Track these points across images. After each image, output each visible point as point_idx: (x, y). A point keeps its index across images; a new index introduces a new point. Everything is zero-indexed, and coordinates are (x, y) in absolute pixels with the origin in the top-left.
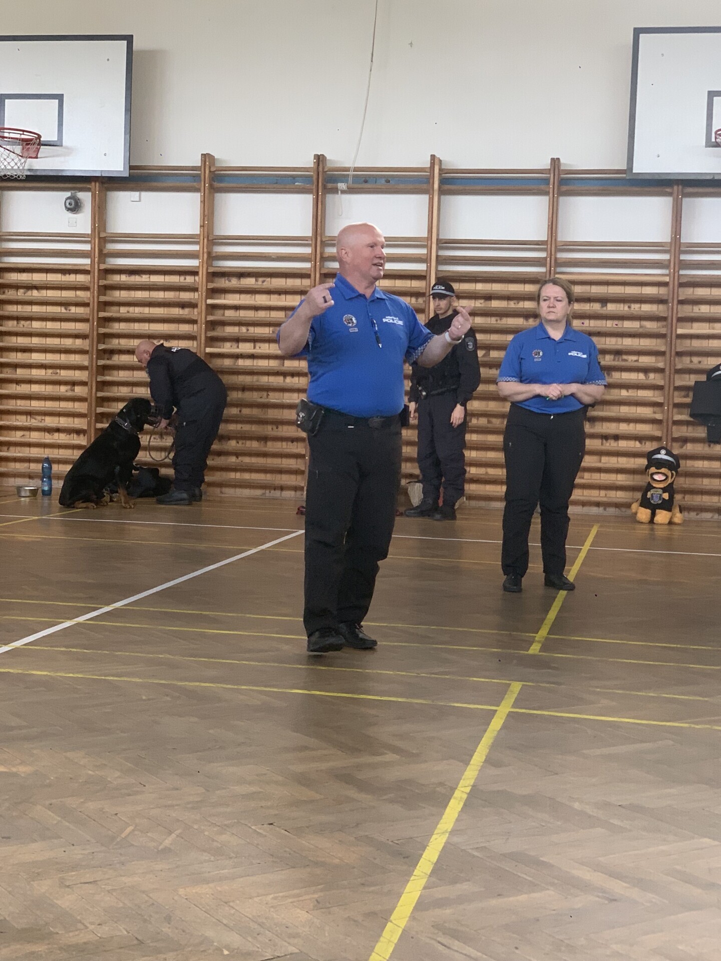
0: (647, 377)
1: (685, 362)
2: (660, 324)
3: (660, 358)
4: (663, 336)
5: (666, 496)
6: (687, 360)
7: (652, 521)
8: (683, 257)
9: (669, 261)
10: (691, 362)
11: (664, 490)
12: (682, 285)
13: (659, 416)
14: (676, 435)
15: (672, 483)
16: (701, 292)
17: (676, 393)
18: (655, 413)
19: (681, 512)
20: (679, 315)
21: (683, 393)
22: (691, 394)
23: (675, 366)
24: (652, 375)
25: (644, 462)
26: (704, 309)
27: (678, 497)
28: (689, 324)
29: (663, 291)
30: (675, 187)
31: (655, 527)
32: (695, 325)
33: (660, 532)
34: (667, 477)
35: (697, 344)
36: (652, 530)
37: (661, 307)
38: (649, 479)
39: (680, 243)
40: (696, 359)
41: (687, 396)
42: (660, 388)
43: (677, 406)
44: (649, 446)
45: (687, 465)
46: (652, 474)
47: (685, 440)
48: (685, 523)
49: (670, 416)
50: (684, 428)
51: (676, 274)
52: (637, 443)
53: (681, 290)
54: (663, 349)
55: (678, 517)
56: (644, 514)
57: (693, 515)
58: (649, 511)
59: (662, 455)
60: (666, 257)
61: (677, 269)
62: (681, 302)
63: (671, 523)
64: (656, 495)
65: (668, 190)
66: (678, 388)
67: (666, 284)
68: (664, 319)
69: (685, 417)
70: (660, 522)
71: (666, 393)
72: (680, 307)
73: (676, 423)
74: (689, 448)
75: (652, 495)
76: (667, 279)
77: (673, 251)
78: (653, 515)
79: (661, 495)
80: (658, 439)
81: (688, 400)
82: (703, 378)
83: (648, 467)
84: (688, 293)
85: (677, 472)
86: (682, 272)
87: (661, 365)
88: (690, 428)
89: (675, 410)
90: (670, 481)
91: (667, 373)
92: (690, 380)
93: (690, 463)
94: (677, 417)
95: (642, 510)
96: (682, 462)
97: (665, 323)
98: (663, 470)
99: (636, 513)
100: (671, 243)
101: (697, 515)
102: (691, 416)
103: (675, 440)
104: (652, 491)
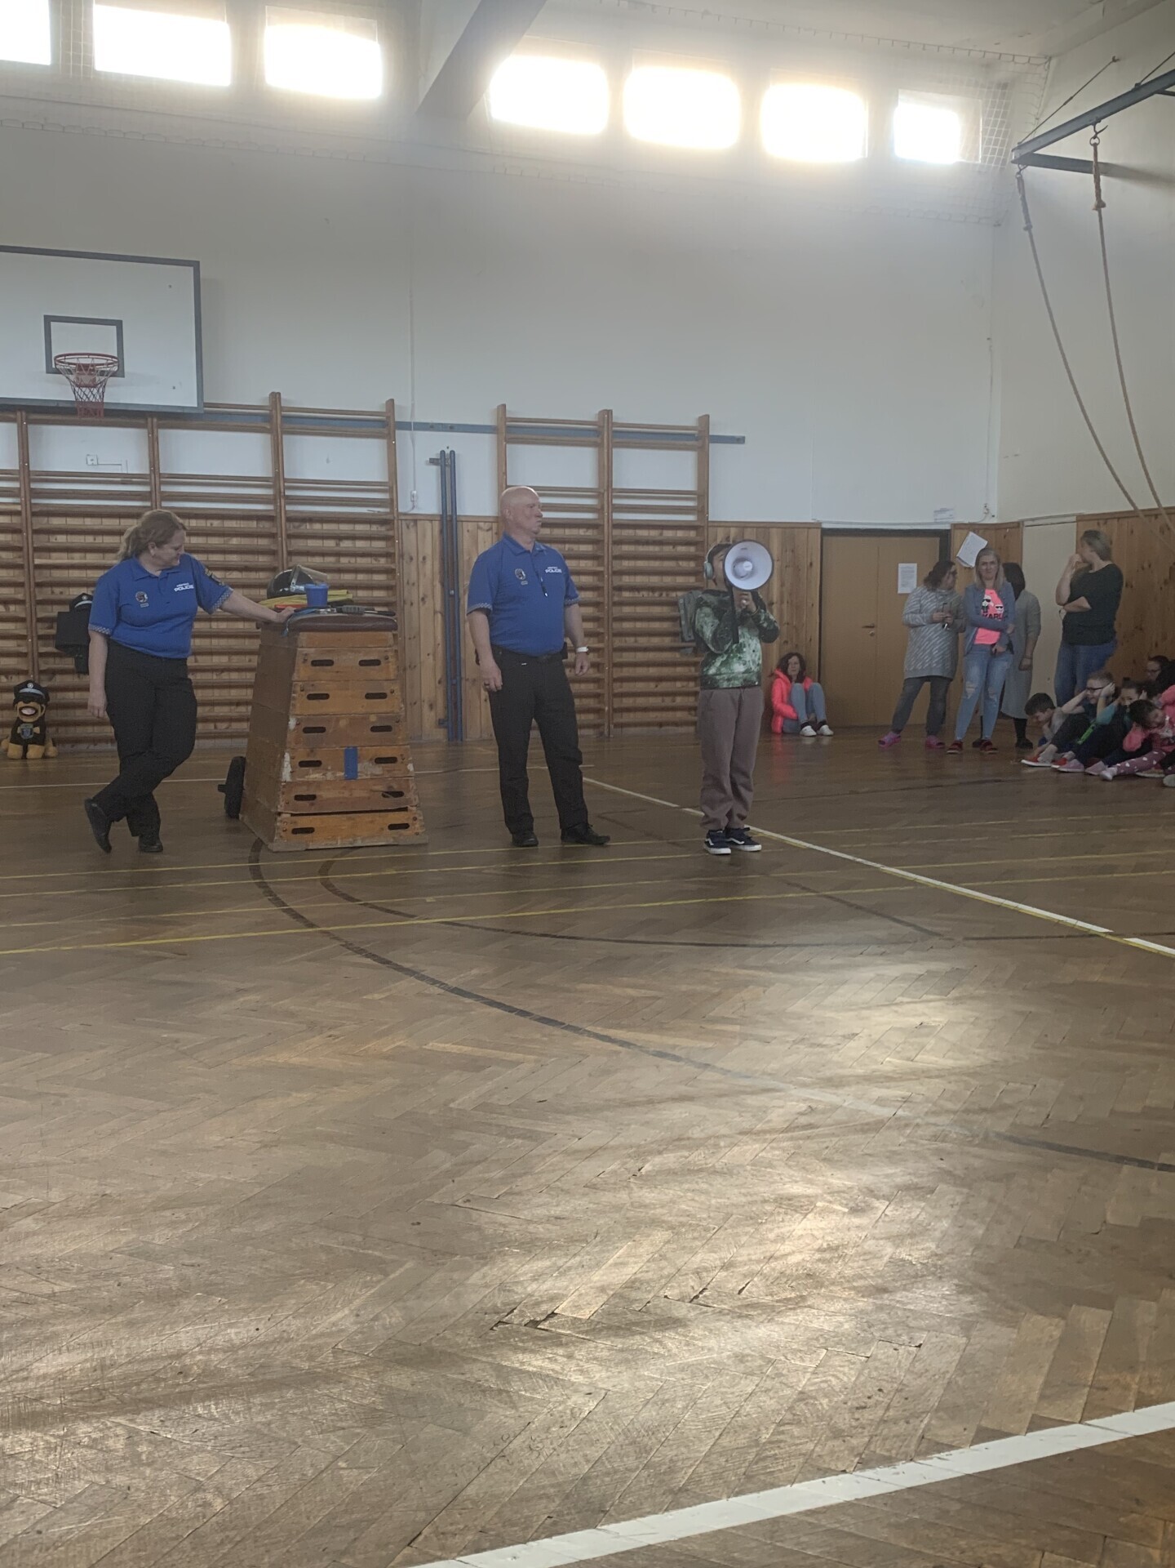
0: (8, 610)
1: (46, 593)
2: (15, 554)
3: (20, 589)
4: (20, 567)
5: (37, 730)
6: (48, 590)
7: (24, 757)
8: (33, 486)
9: (20, 489)
10: (53, 592)
11: (35, 724)
12: (34, 514)
13: (23, 649)
14: (43, 667)
15: (42, 718)
16: (57, 522)
17: (40, 625)
18: (19, 646)
20: (35, 545)
21: (47, 625)
22: (55, 625)
23: (35, 597)
24: (12, 608)
25: (11, 697)
26: (61, 539)
27: (51, 730)
28: (46, 554)
29: (16, 520)
30: (19, 414)
31: (28, 762)
32: (54, 555)
33: (33, 767)
34: (37, 711)
35: (58, 574)
36: (26, 765)
37: (15, 536)
38: (18, 714)
39: (29, 471)
40: (57, 590)
41: (51, 628)
42: (23, 620)
43: (40, 637)
44: (16, 680)
45: (56, 697)
46: (21, 709)
47: (53, 673)
48: (59, 755)
49: (35, 649)
50: (51, 660)
51: (28, 503)
52: (3, 677)
53: (35, 519)
54: (21, 579)
55: (52, 750)
56: (15, 750)
57: (68, 747)
58: (20, 747)
59: (30, 689)
60: (16, 485)
61: (28, 498)
62: (36, 532)
63: (45, 757)
64: (26, 731)
65: (12, 416)
66: (39, 620)
67: (18, 513)
68: (20, 549)
69: (51, 649)
70: (33, 757)
71: (29, 625)
72: (35, 536)
73: (41, 655)
74: (59, 680)
75: (22, 730)
76: (19, 508)
77: (22, 478)
78: (25, 750)
79: (32, 730)
80: (25, 673)
81: (53, 631)
82: (66, 609)
83: (16, 702)
84: (42, 523)
85: (46, 705)
86: (33, 501)
87: (20, 596)
88: (58, 660)
89: (40, 642)
90: (40, 714)
91: (28, 605)
92: (54, 611)
93: (60, 695)
94: (43, 650)
95: (12, 746)
96: (51, 695)
97: (20, 554)
98: (32, 704)
100: (20, 471)
101: (73, 746)
102: (57, 647)
103: (41, 672)
104: (23, 726)
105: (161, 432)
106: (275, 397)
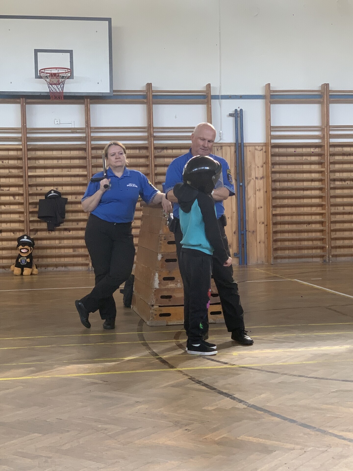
0: (15, 199)
1: (33, 190)
2: (19, 170)
3: (21, 188)
4: (21, 177)
5: (28, 260)
6: (34, 188)
7: (22, 274)
8: (28, 135)
9: (21, 137)
10: (37, 189)
11: (27, 257)
12: (29, 150)
13: (22, 219)
14: (32, 228)
15: (31, 254)
16: (40, 153)
17: (30, 206)
18: (20, 217)
19: (37, 268)
20: (29, 166)
21: (34, 206)
22: (38, 206)
23: (29, 192)
24: (17, 198)
26: (41, 162)
27: (35, 260)
28: (34, 170)
29: (19, 153)
30: (21, 99)
32: (38, 170)
33: (27, 279)
34: (28, 250)
35: (39, 180)
36: (22, 279)
37: (19, 161)
38: (19, 252)
39: (26, 128)
40: (39, 188)
41: (36, 207)
42: (21, 204)
43: (31, 213)
44: (19, 235)
45: (38, 243)
46: (21, 249)
47: (36, 230)
48: (40, 273)
49: (28, 218)
50: (36, 224)
51: (26, 144)
52: (12, 233)
53: (29, 152)
54: (21, 183)
55: (35, 271)
56: (17, 271)
57: (43, 269)
59: (25, 239)
60: (20, 135)
61: (25, 142)
62: (29, 159)
63: (32, 274)
65: (18, 100)
66: (30, 204)
67: (21, 150)
68: (21, 168)
69: (36, 218)
70: (26, 274)
71: (25, 206)
72: (29, 161)
73: (31, 222)
74: (40, 234)
76: (21, 147)
77: (23, 132)
78: (22, 271)
80: (23, 231)
81: (37, 209)
82: (43, 198)
83: (18, 246)
84: (33, 154)
86: (28, 143)
87: (21, 192)
88: (39, 224)
89: (30, 215)
90: (30, 252)
91: (25, 196)
92: (37, 199)
94: (32, 219)
95: (16, 268)
97: (21, 170)
99: (13, 271)
100: (21, 128)
101: (45, 269)
102: (38, 217)
103: (31, 231)
105: (92, 106)
106: (149, 85)
